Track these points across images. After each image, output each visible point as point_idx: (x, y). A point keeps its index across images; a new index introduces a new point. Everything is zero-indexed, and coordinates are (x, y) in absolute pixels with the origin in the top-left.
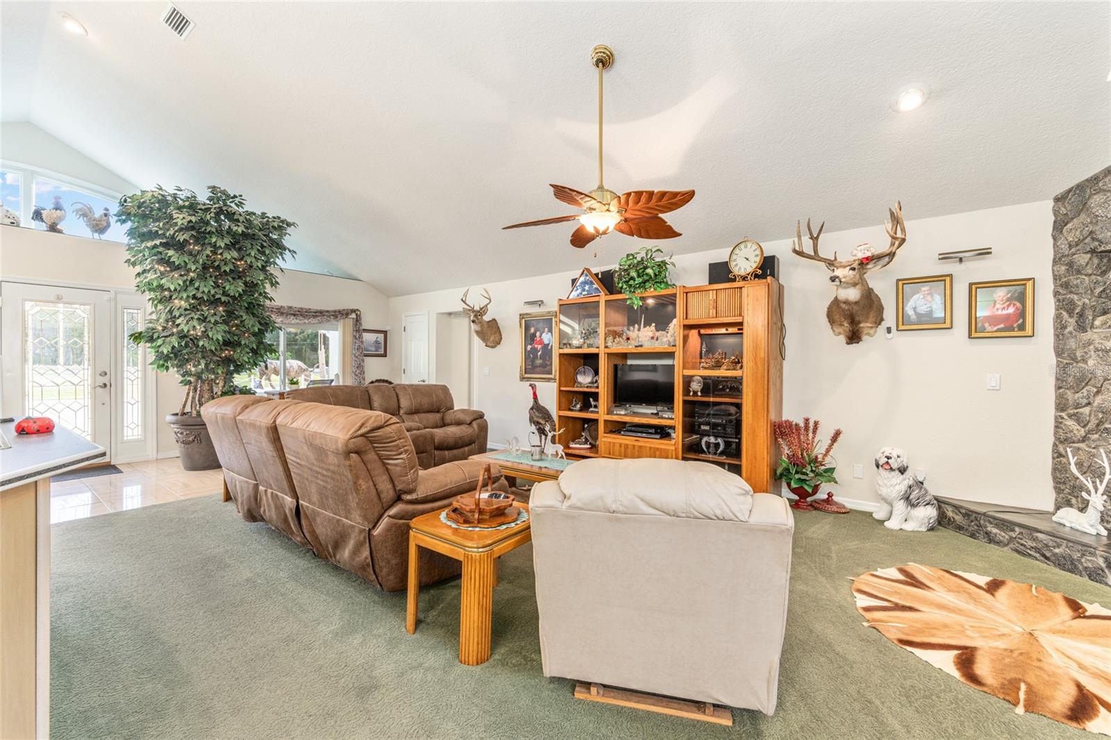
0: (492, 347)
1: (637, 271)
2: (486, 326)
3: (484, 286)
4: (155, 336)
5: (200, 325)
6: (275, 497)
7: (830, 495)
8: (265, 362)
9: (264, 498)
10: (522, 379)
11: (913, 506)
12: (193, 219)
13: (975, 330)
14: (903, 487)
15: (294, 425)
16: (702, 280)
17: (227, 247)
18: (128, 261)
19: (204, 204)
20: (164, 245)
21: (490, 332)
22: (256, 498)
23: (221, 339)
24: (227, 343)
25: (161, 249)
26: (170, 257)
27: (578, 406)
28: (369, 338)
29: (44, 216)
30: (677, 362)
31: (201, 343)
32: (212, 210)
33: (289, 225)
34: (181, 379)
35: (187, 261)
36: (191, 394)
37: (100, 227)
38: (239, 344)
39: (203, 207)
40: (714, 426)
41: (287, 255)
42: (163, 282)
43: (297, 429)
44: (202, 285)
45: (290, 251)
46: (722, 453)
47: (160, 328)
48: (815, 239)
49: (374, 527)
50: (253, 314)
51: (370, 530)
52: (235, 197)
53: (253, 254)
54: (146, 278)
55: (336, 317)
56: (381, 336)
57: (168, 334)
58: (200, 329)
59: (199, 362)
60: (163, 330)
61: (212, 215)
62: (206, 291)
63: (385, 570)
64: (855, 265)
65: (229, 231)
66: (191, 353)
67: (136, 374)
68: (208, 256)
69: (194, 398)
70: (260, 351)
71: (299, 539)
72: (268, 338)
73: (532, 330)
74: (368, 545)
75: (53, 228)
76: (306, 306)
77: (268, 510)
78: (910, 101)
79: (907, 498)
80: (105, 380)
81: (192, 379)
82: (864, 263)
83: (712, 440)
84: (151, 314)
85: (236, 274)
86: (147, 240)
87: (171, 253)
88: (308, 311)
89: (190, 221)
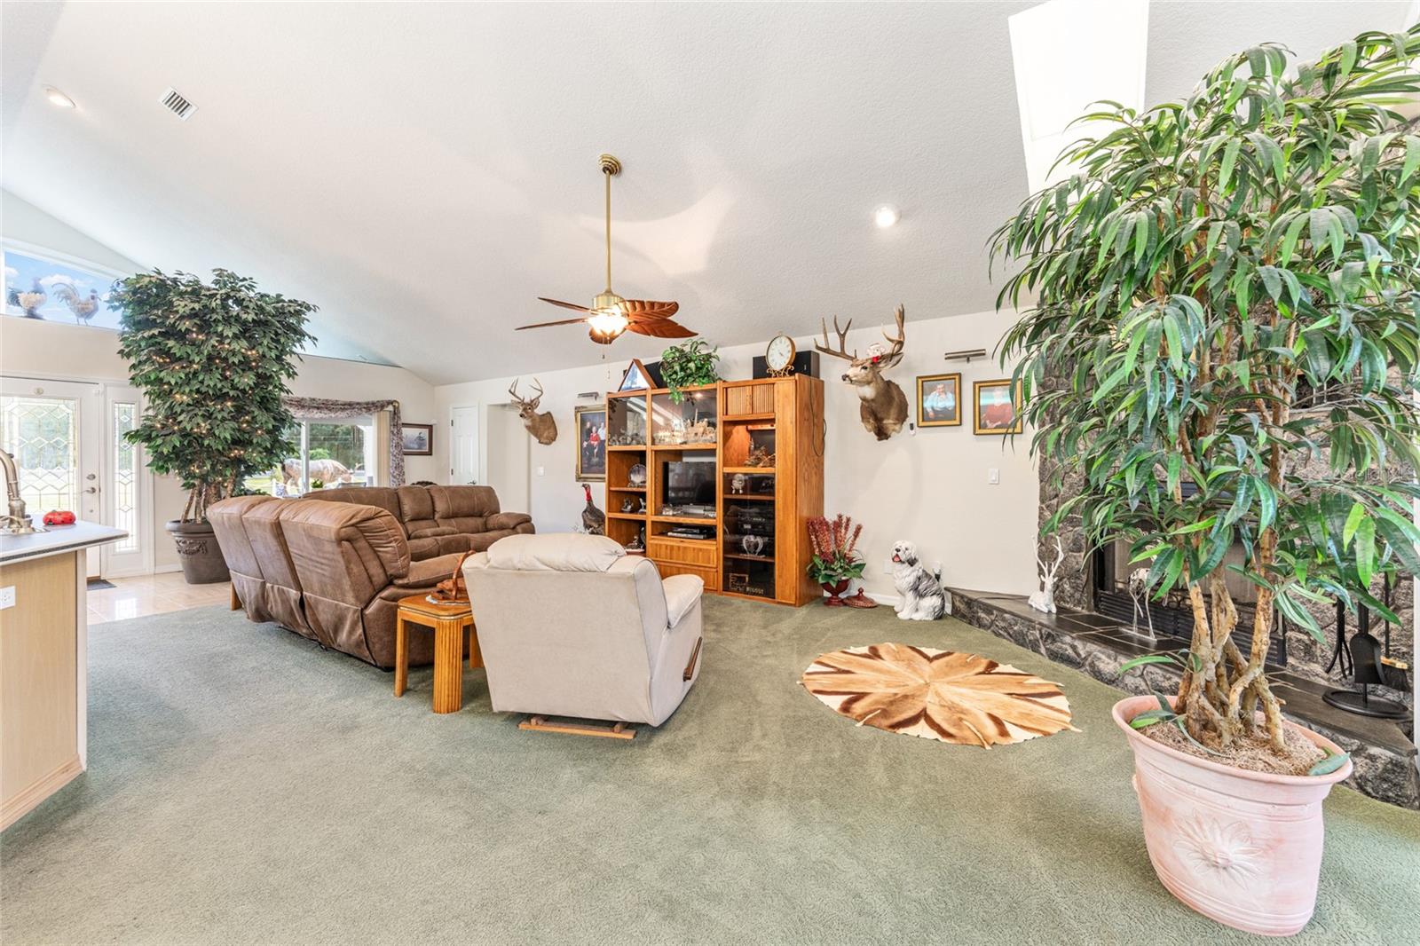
0: (546, 444)
1: (681, 365)
2: (538, 420)
3: (535, 375)
4: (154, 435)
5: (204, 422)
6: (281, 592)
7: (861, 591)
8: (281, 462)
9: (271, 595)
10: (579, 479)
11: (922, 596)
12: (197, 306)
13: (980, 426)
14: (911, 579)
15: (295, 520)
16: (747, 374)
17: (236, 337)
18: (121, 352)
19: (209, 289)
20: (165, 335)
21: (543, 428)
22: (263, 596)
23: (229, 437)
24: (236, 442)
25: (159, 339)
26: (170, 348)
27: (629, 507)
28: (410, 434)
29: (21, 300)
30: (718, 460)
31: (206, 442)
32: (218, 296)
33: (308, 308)
34: (183, 482)
35: (190, 352)
36: (195, 499)
37: (86, 312)
38: (250, 443)
39: (208, 293)
40: (754, 525)
41: (307, 342)
42: (162, 375)
43: (297, 523)
44: (207, 377)
45: (310, 337)
46: (761, 553)
47: (159, 426)
48: (842, 336)
49: (366, 607)
50: (268, 410)
51: (362, 610)
52: (244, 279)
53: (265, 343)
54: (142, 370)
55: (368, 409)
56: (425, 432)
57: (168, 432)
58: (205, 426)
59: (204, 463)
60: (163, 428)
61: (218, 302)
62: (212, 384)
63: (377, 646)
64: (867, 364)
65: (237, 318)
66: (195, 453)
67: (129, 477)
68: (213, 346)
69: (198, 503)
70: (276, 449)
71: (304, 631)
72: (285, 435)
73: (588, 425)
74: (360, 624)
75: (31, 314)
76: (332, 397)
77: (275, 607)
78: (885, 218)
79: (915, 589)
80: (94, 484)
81: (197, 482)
82: (876, 361)
83: (752, 538)
84: (147, 410)
85: (245, 365)
86: (143, 329)
87: (171, 343)
88: (335, 403)
89: (193, 309)
